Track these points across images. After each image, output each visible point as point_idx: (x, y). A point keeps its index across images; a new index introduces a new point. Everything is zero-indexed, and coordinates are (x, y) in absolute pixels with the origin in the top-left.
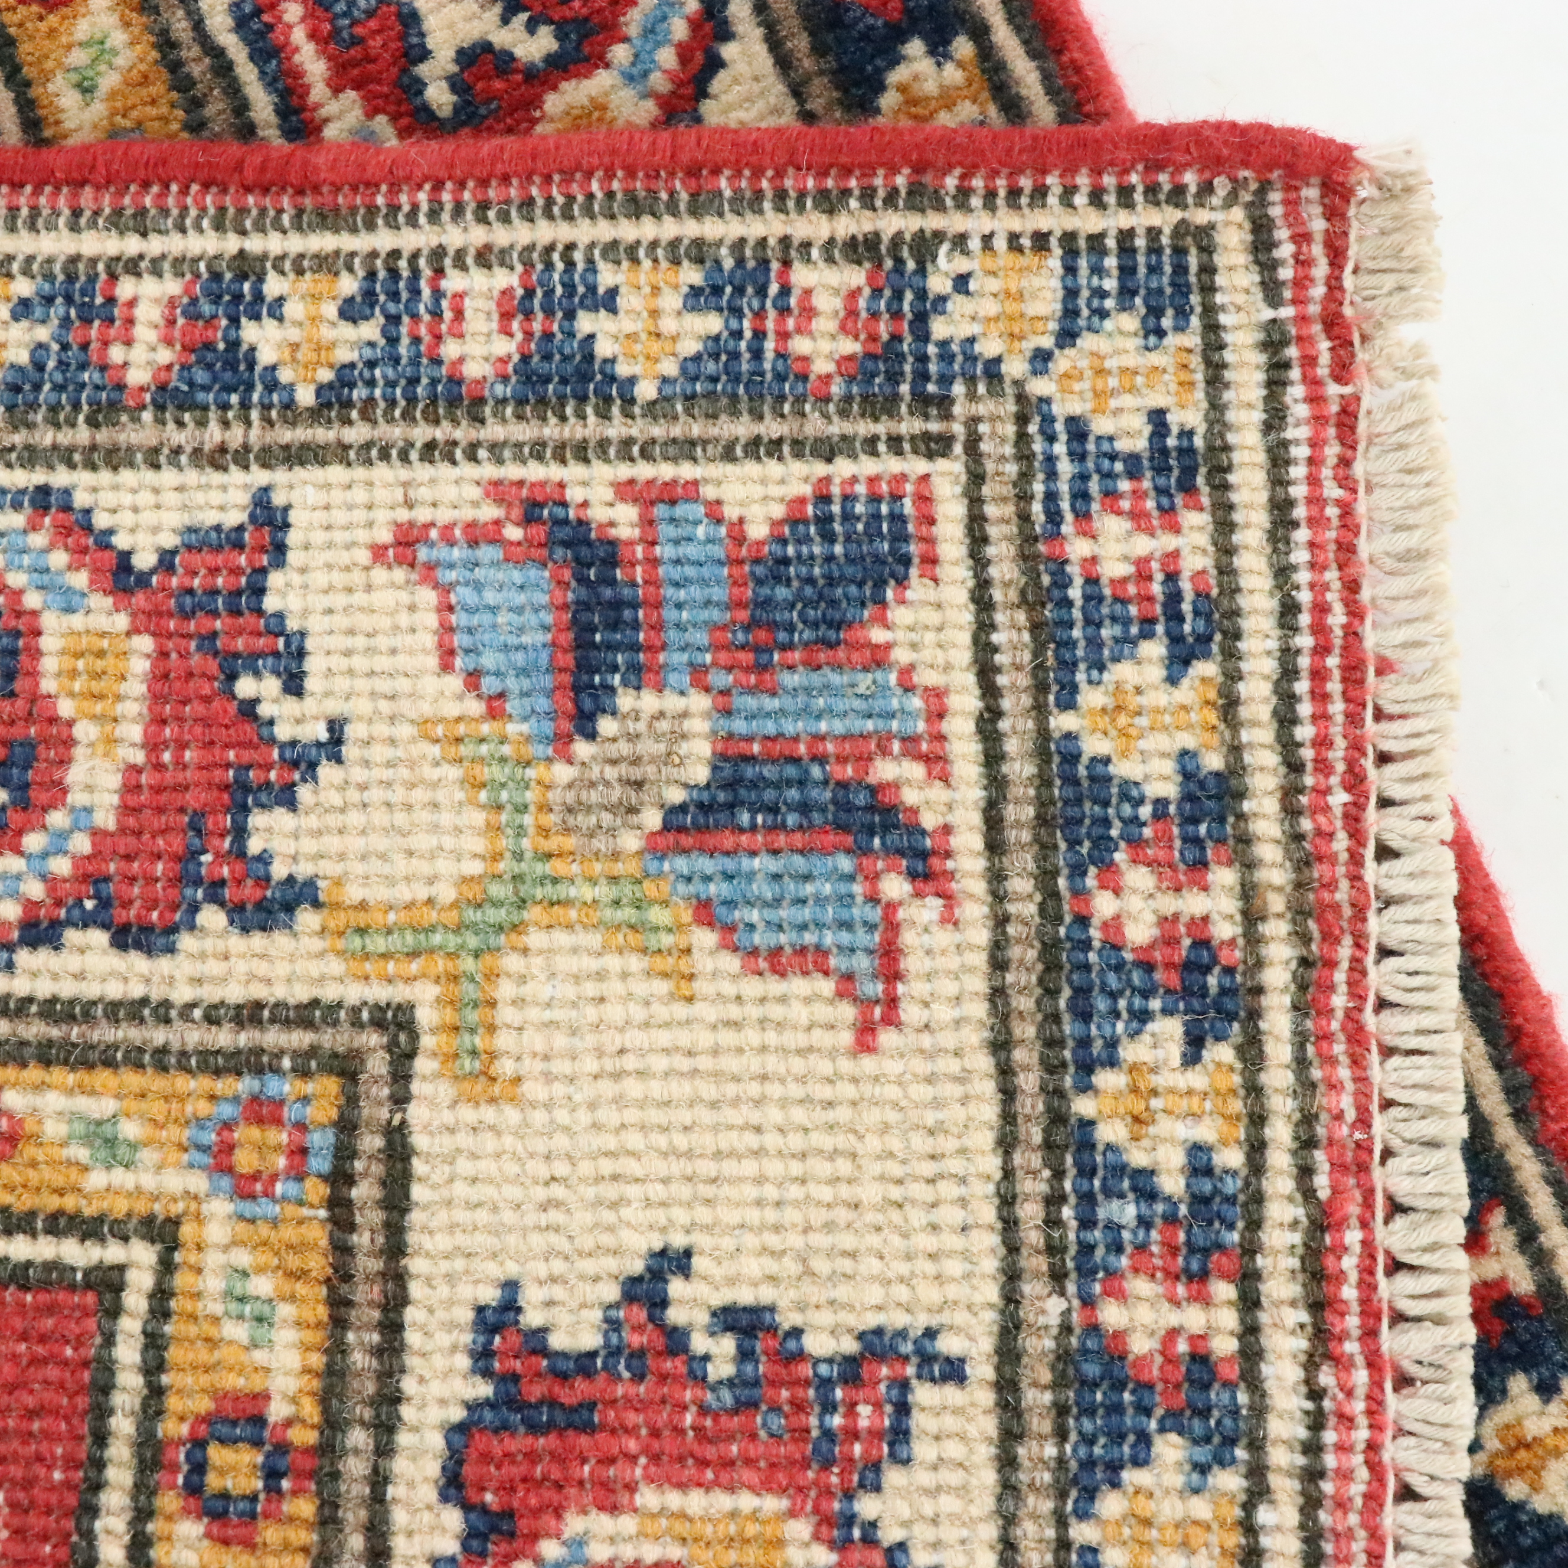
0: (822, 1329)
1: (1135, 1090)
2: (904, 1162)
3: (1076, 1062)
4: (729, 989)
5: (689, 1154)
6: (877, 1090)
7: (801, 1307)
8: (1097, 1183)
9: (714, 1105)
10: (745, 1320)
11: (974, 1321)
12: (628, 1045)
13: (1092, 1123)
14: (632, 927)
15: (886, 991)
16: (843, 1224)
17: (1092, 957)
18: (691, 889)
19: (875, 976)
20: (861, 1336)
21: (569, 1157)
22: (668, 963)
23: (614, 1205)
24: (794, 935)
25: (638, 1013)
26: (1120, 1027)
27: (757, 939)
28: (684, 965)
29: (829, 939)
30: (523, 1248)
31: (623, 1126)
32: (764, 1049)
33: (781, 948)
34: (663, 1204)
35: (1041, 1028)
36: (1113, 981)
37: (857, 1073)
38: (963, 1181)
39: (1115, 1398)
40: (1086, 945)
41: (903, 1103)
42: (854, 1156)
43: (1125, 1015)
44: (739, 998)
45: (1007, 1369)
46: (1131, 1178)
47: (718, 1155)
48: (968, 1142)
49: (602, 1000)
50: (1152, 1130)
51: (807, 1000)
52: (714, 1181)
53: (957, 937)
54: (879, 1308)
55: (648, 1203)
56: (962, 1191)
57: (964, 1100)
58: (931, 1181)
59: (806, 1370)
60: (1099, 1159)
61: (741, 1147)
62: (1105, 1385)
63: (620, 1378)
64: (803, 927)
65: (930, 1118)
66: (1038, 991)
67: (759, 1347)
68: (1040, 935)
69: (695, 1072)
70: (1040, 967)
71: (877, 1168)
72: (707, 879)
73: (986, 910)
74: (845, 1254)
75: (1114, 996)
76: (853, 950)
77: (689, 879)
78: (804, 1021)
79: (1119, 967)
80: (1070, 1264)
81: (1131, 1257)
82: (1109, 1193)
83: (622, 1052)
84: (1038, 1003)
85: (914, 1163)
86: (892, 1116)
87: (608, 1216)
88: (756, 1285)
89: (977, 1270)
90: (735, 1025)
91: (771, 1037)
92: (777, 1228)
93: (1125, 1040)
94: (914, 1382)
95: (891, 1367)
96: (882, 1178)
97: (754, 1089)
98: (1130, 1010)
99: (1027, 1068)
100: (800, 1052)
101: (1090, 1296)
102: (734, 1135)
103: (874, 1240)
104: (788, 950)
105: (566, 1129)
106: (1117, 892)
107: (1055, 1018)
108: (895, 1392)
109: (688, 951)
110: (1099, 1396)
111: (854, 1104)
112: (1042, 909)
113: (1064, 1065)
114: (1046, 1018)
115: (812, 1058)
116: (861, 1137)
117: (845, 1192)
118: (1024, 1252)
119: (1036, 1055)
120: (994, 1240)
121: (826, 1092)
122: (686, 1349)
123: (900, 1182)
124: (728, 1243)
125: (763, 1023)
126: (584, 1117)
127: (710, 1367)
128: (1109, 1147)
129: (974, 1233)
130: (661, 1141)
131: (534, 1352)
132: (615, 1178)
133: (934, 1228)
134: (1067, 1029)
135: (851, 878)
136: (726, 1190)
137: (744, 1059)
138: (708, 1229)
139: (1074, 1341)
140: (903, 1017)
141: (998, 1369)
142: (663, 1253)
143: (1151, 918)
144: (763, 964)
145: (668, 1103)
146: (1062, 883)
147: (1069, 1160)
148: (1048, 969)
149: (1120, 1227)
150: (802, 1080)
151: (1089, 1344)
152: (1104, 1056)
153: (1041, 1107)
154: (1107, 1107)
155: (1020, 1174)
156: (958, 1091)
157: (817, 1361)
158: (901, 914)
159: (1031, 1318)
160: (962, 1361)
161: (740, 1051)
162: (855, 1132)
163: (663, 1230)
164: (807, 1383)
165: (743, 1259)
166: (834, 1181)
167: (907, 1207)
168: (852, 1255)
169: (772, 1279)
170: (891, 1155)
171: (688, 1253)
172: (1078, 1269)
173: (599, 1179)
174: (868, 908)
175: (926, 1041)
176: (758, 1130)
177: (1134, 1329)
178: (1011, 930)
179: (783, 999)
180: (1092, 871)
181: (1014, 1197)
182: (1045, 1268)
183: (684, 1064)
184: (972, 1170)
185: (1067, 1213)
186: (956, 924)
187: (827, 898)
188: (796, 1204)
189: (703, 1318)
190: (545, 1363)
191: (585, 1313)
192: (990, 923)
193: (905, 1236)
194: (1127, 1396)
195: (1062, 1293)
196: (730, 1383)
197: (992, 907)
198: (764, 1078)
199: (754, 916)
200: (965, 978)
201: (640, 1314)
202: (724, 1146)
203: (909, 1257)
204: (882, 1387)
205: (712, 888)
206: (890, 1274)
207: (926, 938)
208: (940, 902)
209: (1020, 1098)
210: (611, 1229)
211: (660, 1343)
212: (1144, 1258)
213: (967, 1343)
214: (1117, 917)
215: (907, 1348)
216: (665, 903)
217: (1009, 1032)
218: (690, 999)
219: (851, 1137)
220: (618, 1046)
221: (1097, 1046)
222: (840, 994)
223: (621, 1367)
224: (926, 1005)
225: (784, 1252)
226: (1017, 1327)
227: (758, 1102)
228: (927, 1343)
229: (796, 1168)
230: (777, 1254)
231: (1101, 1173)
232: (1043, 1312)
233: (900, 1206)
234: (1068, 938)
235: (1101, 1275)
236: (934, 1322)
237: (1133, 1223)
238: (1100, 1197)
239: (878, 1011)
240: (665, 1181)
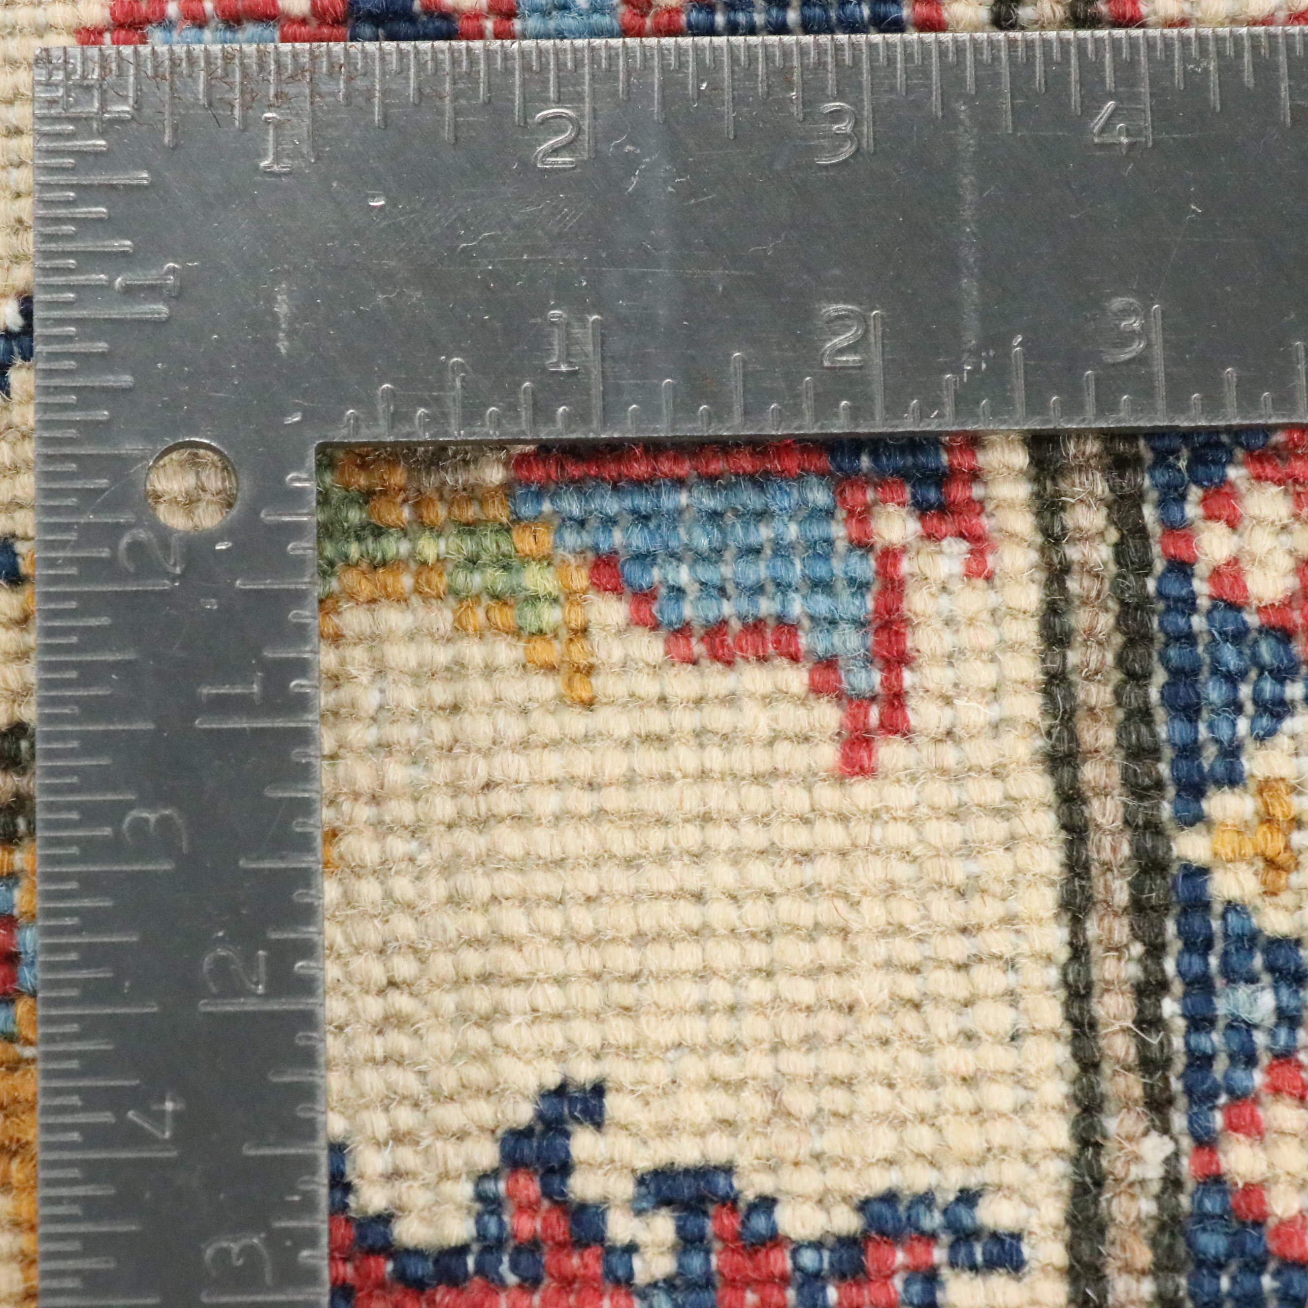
0: (805, 1198)
1: (1268, 820)
2: (920, 939)
3: (1177, 781)
4: (648, 687)
5: (595, 939)
6: (878, 832)
7: (772, 1165)
8: (1214, 961)
9: (630, 863)
10: (687, 1190)
11: (1033, 1177)
12: (498, 776)
13: (1203, 871)
14: (496, 597)
15: (885, 681)
16: (831, 1037)
17: (1198, 622)
18: (587, 539)
19: (868, 661)
20: (863, 1206)
21: (414, 949)
22: (553, 652)
23: (486, 1021)
24: (744, 605)
25: (514, 728)
26: (1243, 725)
27: (688, 611)
28: (578, 654)
29: (796, 607)
30: (351, 1093)
31: (494, 898)
32: (703, 775)
33: (723, 623)
34: (558, 1016)
35: (1122, 730)
36: (1230, 656)
37: (846, 806)
38: (1011, 965)
39: (1248, 1283)
40: (1189, 604)
41: (917, 850)
42: (844, 932)
43: (1249, 708)
44: (663, 700)
45: (1085, 1249)
46: (1266, 951)
47: (640, 938)
48: (1016, 906)
49: (456, 708)
50: (1295, 879)
51: (767, 700)
52: (635, 977)
53: (992, 599)
54: (890, 1162)
55: (535, 1014)
56: (1010, 980)
57: (1010, 843)
58: (962, 967)
59: (783, 1262)
60: (1216, 925)
61: (672, 924)
62: (1233, 1266)
63: (502, 1284)
64: (758, 590)
65: (959, 872)
66: (1117, 676)
67: (710, 1227)
68: (1118, 590)
69: (600, 814)
70: (1118, 639)
71: (880, 950)
72: (609, 522)
73: (1034, 556)
74: (836, 1082)
75: (1233, 679)
76: (833, 622)
77: (582, 523)
78: (763, 731)
79: (1239, 636)
80: (1176, 1085)
81: (1270, 1070)
82: (1232, 975)
83: (488, 786)
84: (1118, 693)
85: (936, 940)
86: (902, 871)
87: (478, 1038)
88: (702, 1135)
89: (1035, 1098)
90: (660, 741)
91: (715, 758)
92: (732, 1047)
93: (1250, 746)
94: (945, 1273)
95: (910, 1251)
96: (888, 964)
97: (691, 837)
98: (1257, 700)
99: (1104, 792)
100: (757, 778)
101: (1209, 1131)
102: (663, 906)
103: (879, 1060)
104: (735, 625)
105: (409, 906)
106: (1233, 524)
107: (1144, 714)
108: (917, 1288)
109: (583, 631)
110: (1225, 1283)
111: (843, 854)
112: (1119, 550)
113: (1159, 785)
114: (1129, 716)
115: (777, 786)
116: (855, 905)
117: (833, 987)
118: (1106, 1068)
119: (1116, 774)
120: (1061, 1052)
121: (800, 838)
122: (599, 1238)
123: (915, 970)
124: (658, 1073)
125: (700, 735)
126: (437, 888)
127: (637, 1263)
128: (1231, 906)
129: (1030, 1044)
130: (554, 920)
131: (372, 1251)
132: (485, 978)
133: (970, 1037)
134: (1163, 732)
135: (829, 514)
136: (654, 992)
137: (675, 791)
138: (628, 1052)
139: (1185, 1201)
140: (914, 720)
141: (1071, 1247)
142: (561, 1091)
143: (1286, 563)
144: (698, 648)
145: (560, 863)
146: (1149, 513)
147: (1171, 927)
148: (1131, 643)
149: (1251, 1027)
150: (763, 820)
151: (1208, 1205)
152: (1220, 769)
153: (1125, 850)
154: (1227, 844)
155: (1096, 951)
156: (999, 829)
157: (797, 1248)
158: (905, 566)
159: (1119, 1169)
160: (1017, 1237)
161: (668, 779)
162: (846, 896)
163: (560, 1056)
164: (785, 1280)
165: (682, 1095)
166: (817, 971)
167: (928, 1008)
168: (847, 1083)
169: (728, 1125)
170: (902, 929)
171: (598, 1090)
172: (1189, 1091)
173: (461, 981)
174: (854, 559)
175: (949, 755)
176: (699, 897)
177: (1276, 1180)
178: (1073, 585)
179: (730, 700)
180: (1195, 493)
181: (1089, 986)
182: (1138, 1092)
183: (585, 802)
184: (1025, 948)
185: (1170, 1007)
186: (989, 578)
187: (792, 546)
188: (760, 1008)
189: (624, 1188)
190: (389, 1266)
191: (448, 1187)
192: (1041, 576)
193: (927, 1051)
194: (1267, 1282)
195: (1165, 1130)
196: (669, 1285)
197: (1042, 550)
198: (706, 819)
199: (683, 575)
200: (1006, 659)
201: (530, 1187)
202: (648, 924)
203: (932, 1083)
204: (898, 1282)
205: (618, 537)
206: (905, 1111)
207: (944, 601)
208: (964, 546)
209: (1093, 836)
210: (481, 1057)
211: (561, 1230)
212: (1287, 1072)
213: (1024, 1210)
214: (1234, 561)
215: (933, 1220)
216: (547, 560)
217: (1074, 738)
218: (589, 704)
219: (840, 904)
220: (482, 776)
221: (1210, 753)
222: (817, 689)
223: (505, 1268)
224: (948, 701)
225: (742, 1084)
226: (1099, 1184)
227: (697, 857)
228: (962, 1211)
229: (758, 954)
230: (734, 1087)
231: (1219, 946)
232: (1137, 1158)
233: (917, 1006)
234: (1161, 594)
235: (1223, 1099)
236: (973, 1181)
237: (1271, 1020)
238: (1219, 983)
239: (874, 714)
240: (561, 981)
